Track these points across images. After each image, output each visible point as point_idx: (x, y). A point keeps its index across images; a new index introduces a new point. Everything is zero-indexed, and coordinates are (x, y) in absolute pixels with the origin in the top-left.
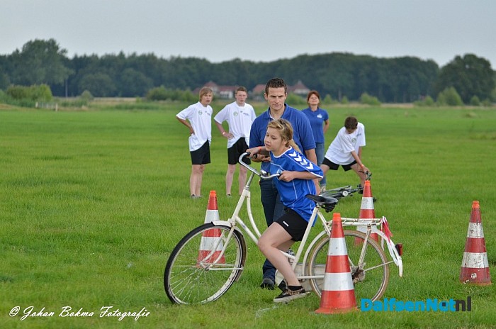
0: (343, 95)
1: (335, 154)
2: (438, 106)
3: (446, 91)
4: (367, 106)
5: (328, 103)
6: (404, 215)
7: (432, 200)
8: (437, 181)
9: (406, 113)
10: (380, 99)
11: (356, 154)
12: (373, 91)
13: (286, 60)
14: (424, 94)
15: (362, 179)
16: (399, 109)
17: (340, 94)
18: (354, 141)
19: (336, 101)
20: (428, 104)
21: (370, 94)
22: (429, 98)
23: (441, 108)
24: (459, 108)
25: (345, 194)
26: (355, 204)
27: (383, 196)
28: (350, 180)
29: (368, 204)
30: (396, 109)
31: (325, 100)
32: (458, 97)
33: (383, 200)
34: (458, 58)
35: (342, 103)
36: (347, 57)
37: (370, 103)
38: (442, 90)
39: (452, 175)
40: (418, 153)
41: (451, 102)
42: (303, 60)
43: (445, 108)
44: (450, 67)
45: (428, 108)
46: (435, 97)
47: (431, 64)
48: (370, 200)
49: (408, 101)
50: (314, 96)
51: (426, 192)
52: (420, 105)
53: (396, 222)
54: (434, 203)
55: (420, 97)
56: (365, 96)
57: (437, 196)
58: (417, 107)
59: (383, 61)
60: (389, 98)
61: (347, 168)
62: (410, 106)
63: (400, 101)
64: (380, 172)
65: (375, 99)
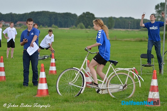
0: (46, 25)
1: (43, 44)
2: (77, 29)
3: (80, 24)
5: (41, 28)
6: (65, 65)
7: (74, 60)
8: (76, 53)
9: (67, 31)
10: (58, 26)
11: (50, 44)
12: (56, 24)
13: (27, 13)
14: (73, 25)
16: (64, 30)
17: (45, 25)
18: (50, 40)
19: (44, 27)
20: (74, 28)
21: (55, 25)
22: (74, 26)
23: (78, 29)
24: (84, 30)
25: (46, 58)
26: (49, 61)
27: (58, 58)
28: (48, 52)
29: (53, 61)
30: (63, 30)
31: (40, 26)
32: (84, 26)
33: (58, 60)
34: (84, 13)
35: (46, 28)
36: (48, 12)
37: (55, 28)
38: (79, 23)
39: (81, 52)
40: (70, 44)
41: (82, 28)
42: (33, 13)
43: (80, 30)
44: (81, 16)
45: (74, 29)
46: (76, 26)
47: (75, 15)
48: (54, 59)
49: (67, 27)
50: (36, 25)
51: (73, 57)
52: (71, 29)
53: (62, 67)
55: (71, 26)
56: (53, 25)
57: (76, 58)
58: (70, 29)
59: (59, 14)
60: (61, 26)
61: (47, 49)
62: (68, 29)
63: (65, 27)
64: (58, 50)
65: (57, 26)
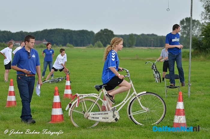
0: (60, 44)
1: (56, 65)
2: (95, 48)
3: (97, 42)
4: (69, 48)
5: (54, 47)
6: (81, 87)
7: (92, 82)
8: (94, 75)
9: (83, 50)
10: (73, 45)
11: (64, 64)
12: (71, 42)
13: (39, 31)
14: (89, 44)
15: (66, 74)
16: (80, 49)
17: (59, 44)
18: (63, 59)
19: (58, 46)
20: (91, 47)
21: (70, 43)
22: (91, 45)
23: (96, 48)
24: (102, 48)
25: (60, 80)
26: (64, 83)
27: (74, 80)
28: (62, 74)
29: (68, 83)
30: (79, 49)
31: (54, 46)
32: (102, 44)
33: (74, 82)
34: (101, 30)
35: (60, 47)
36: (61, 30)
37: (70, 47)
38: (96, 42)
39: (99, 73)
40: (87, 65)
41: (99, 46)
42: (45, 31)
43: (97, 48)
44: (99, 34)
45: (91, 48)
46: (93, 44)
47: (92, 33)
48: (69, 82)
49: (84, 46)
50: (50, 45)
51: (90, 79)
52: (88, 47)
53: (79, 90)
54: (93, 83)
55: (88, 44)
56: (68, 44)
57: (93, 80)
58: (87, 48)
59: (74, 31)
60: (77, 45)
61: (61, 70)
62: (84, 48)
63: (81, 46)
64: (73, 72)
65: (72, 45)
